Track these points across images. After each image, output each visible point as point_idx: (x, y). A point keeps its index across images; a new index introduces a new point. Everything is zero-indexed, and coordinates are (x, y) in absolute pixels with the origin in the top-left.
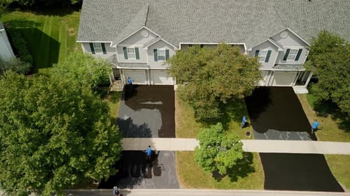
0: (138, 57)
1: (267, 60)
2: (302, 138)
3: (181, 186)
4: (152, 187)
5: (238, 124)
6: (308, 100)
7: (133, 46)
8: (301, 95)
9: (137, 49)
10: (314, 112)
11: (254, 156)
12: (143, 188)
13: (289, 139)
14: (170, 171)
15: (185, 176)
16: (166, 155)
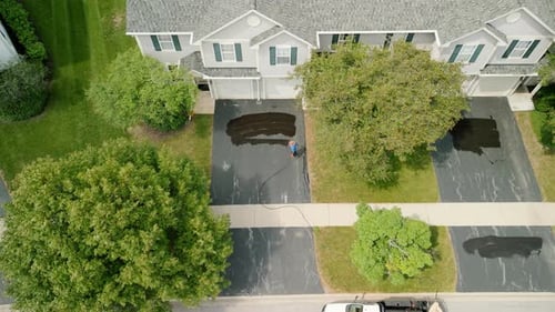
0: (239, 58)
1: (473, 59)
2: (518, 198)
3: (326, 288)
4: (282, 293)
5: (413, 173)
6: (533, 123)
7: (231, 42)
8: (522, 114)
9: (238, 46)
10: (541, 146)
11: (439, 231)
12: (267, 293)
13: (498, 200)
14: (307, 264)
15: (331, 273)
16: (299, 234)
